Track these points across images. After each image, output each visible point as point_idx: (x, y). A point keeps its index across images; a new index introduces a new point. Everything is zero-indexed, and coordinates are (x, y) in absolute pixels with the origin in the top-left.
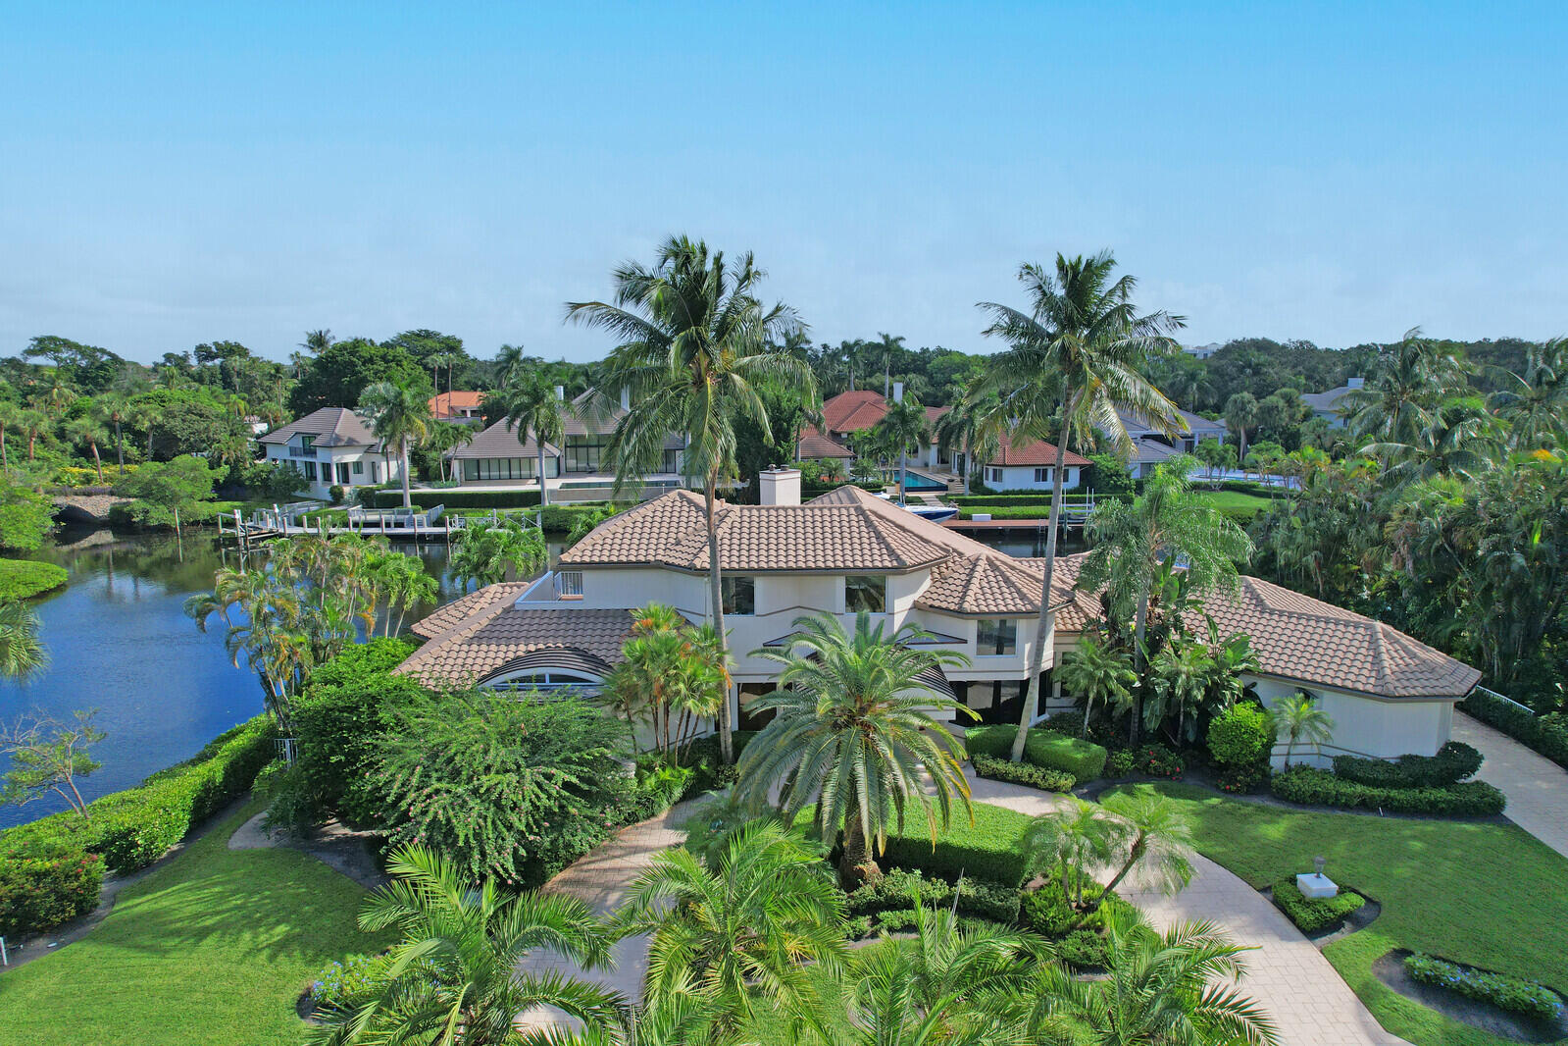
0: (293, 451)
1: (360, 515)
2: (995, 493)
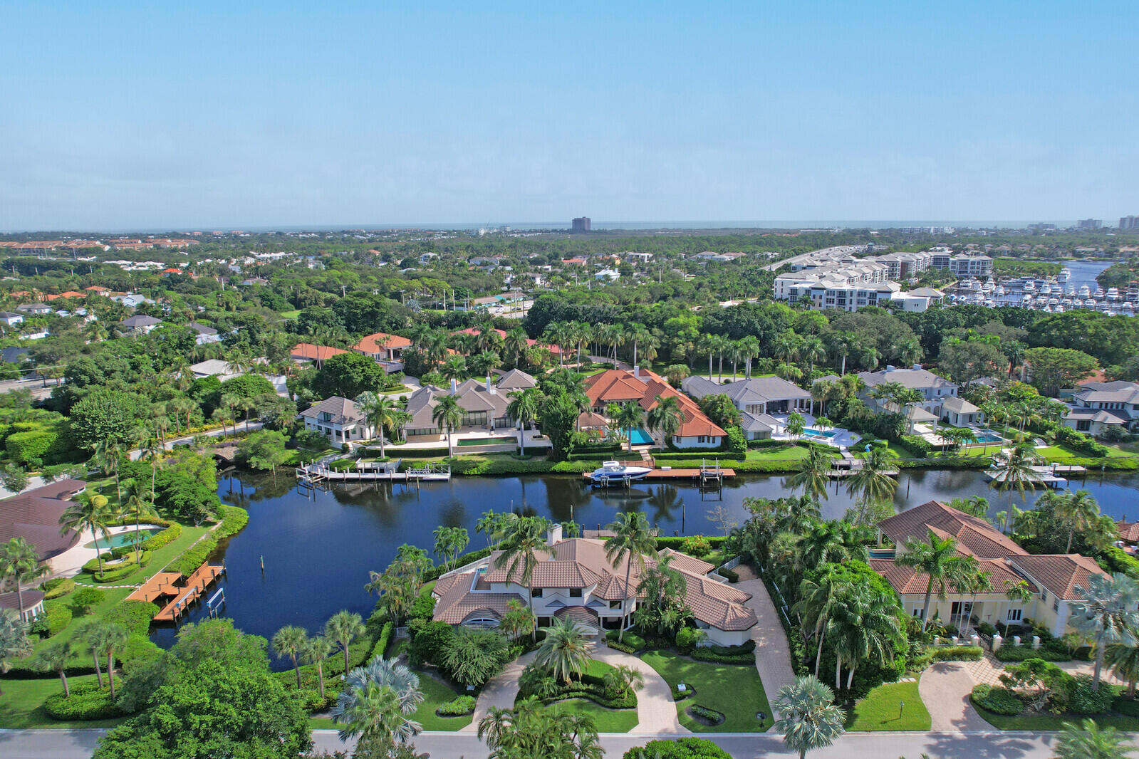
0: (320, 421)
1: (361, 464)
2: (677, 450)
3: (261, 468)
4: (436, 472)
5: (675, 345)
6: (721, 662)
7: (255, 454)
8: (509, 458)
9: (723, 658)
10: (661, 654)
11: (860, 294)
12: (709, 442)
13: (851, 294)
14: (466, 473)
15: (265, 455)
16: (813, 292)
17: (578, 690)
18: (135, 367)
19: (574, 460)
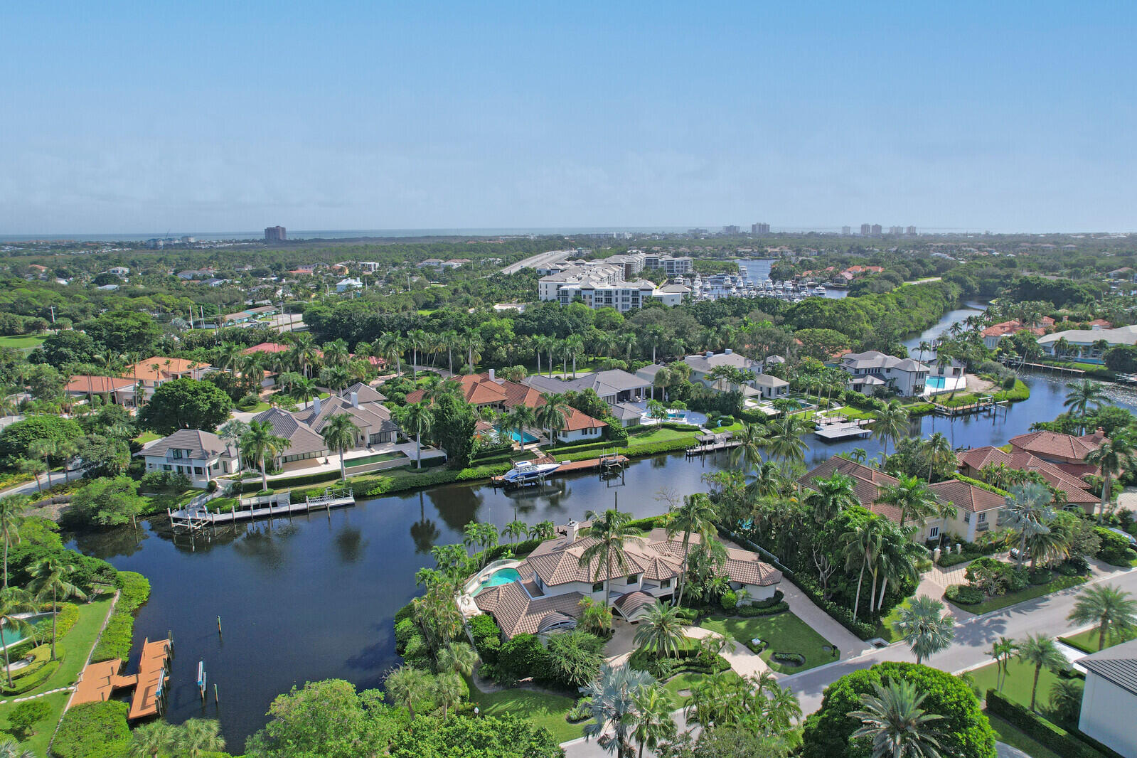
0: (170, 459)
1: (245, 500)
2: (564, 444)
3: (115, 523)
4: (336, 497)
5: (495, 349)
6: (768, 613)
8: (404, 474)
10: (714, 619)
11: (624, 292)
12: (591, 433)
13: (617, 292)
14: (369, 494)
16: (584, 293)
17: (679, 666)
19: (475, 466)
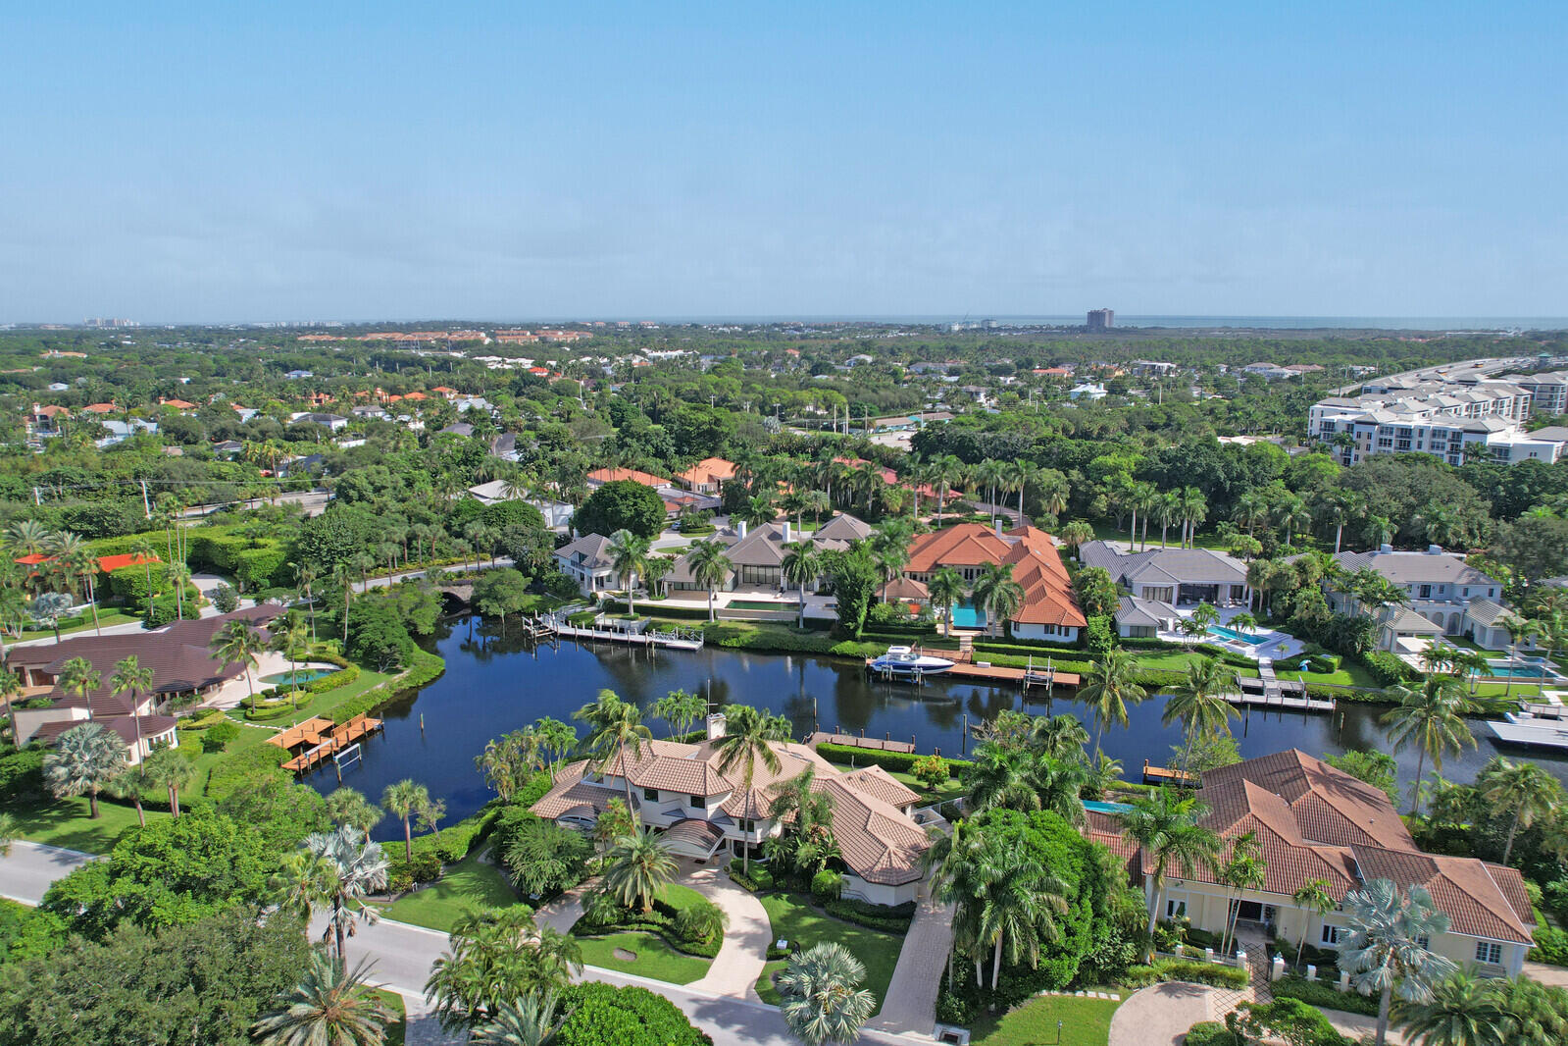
0: (574, 563)
1: (602, 620)
2: (1014, 641)
3: (491, 614)
4: (686, 639)
5: (1095, 496)
6: (857, 922)
7: (487, 596)
8: (783, 631)
9: (862, 918)
10: (788, 899)
11: (1435, 433)
12: (1060, 633)
13: (1421, 432)
14: (722, 643)
15: (498, 599)
16: (1357, 428)
17: (654, 923)
18: (410, 484)
19: (864, 640)
